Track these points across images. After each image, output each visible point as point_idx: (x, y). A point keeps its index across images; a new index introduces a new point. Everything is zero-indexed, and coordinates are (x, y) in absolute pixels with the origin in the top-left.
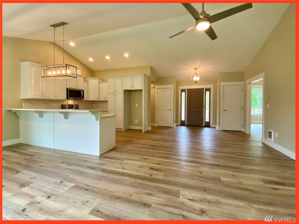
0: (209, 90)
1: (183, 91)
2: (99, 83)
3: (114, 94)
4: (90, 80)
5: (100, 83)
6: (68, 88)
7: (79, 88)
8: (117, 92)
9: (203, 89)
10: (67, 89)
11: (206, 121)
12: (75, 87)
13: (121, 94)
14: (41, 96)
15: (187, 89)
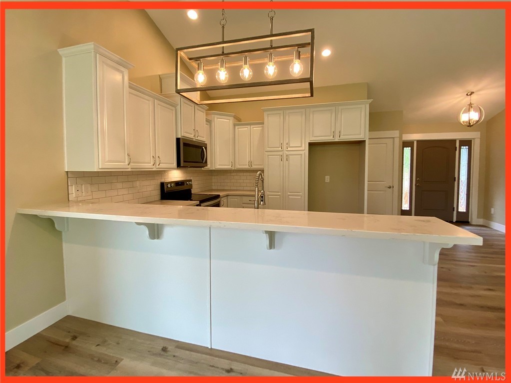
0: (467, 143)
1: (406, 144)
2: (235, 125)
3: (281, 153)
4: (216, 119)
5: (237, 127)
6: (180, 137)
7: (199, 138)
8: (289, 149)
9: (454, 141)
10: (178, 140)
11: (459, 210)
12: (191, 136)
13: (303, 152)
14: (127, 163)
15: (418, 141)
